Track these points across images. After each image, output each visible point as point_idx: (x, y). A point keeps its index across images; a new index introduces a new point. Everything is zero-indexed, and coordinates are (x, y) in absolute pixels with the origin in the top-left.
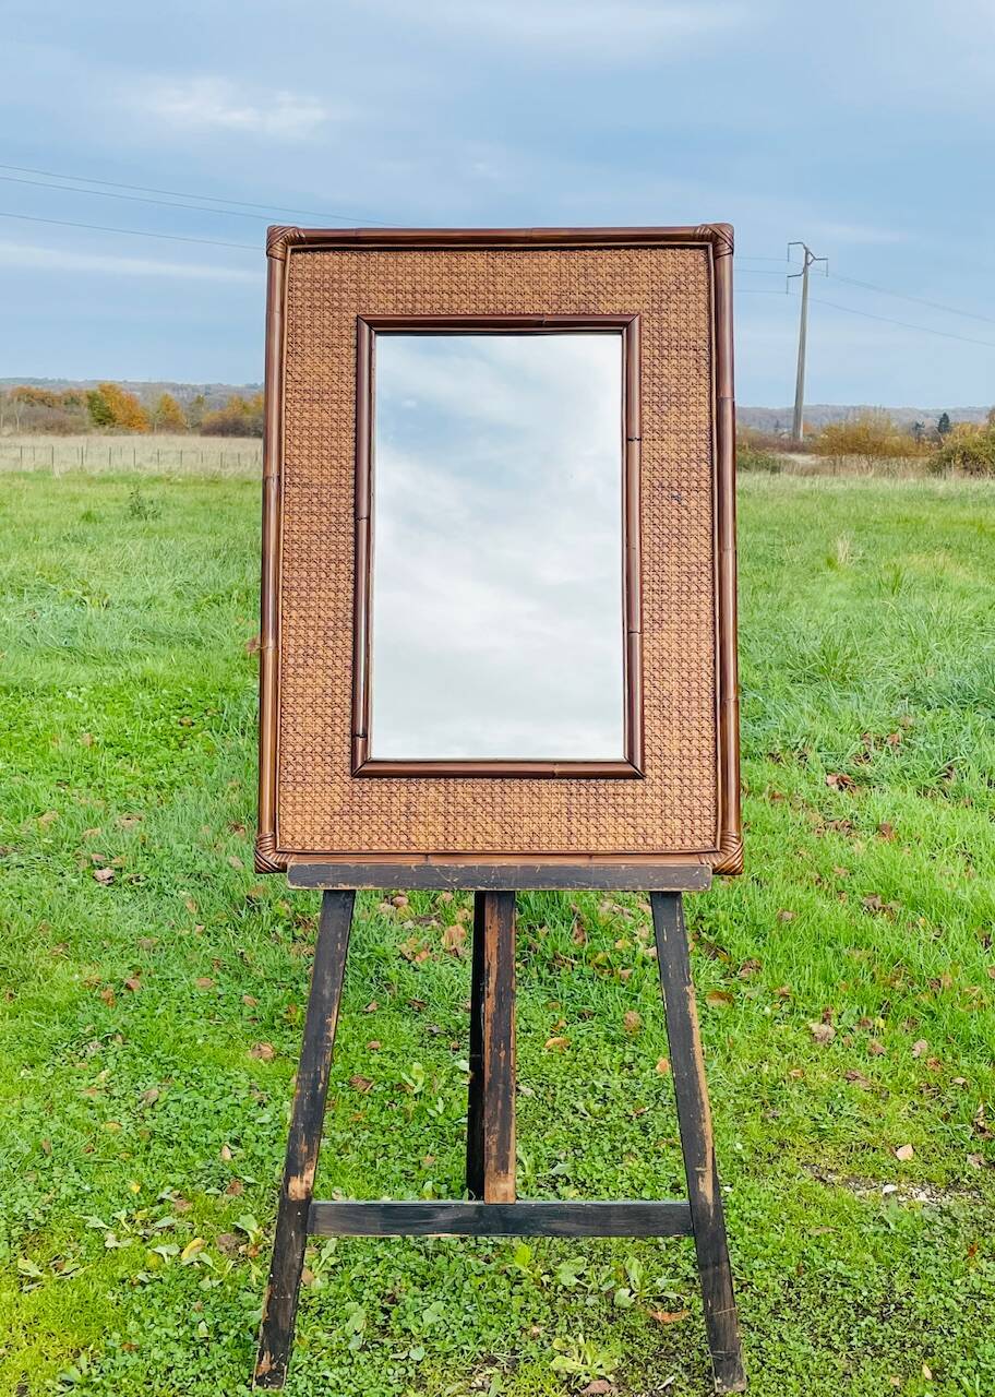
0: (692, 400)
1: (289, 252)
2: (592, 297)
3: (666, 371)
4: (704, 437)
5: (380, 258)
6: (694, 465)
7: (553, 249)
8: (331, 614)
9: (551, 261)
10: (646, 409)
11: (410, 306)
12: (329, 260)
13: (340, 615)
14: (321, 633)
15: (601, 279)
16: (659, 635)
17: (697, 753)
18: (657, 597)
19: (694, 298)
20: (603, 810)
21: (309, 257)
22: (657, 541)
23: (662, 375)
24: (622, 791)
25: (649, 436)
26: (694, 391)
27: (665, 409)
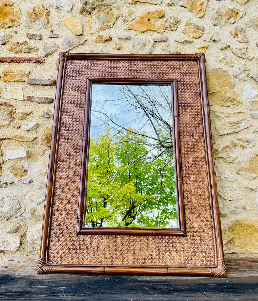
0: (195, 105)
1: (65, 59)
2: (161, 74)
3: (186, 96)
4: (200, 116)
5: (95, 62)
6: (197, 125)
7: (149, 60)
10: (180, 108)
11: (104, 76)
12: (78, 62)
15: (164, 69)
16: (188, 182)
17: (205, 227)
18: (187, 169)
19: (194, 75)
20: (171, 249)
21: (72, 61)
22: (186, 150)
23: (185, 97)
24: (178, 241)
25: (181, 116)
26: (195, 102)
27: (186, 107)
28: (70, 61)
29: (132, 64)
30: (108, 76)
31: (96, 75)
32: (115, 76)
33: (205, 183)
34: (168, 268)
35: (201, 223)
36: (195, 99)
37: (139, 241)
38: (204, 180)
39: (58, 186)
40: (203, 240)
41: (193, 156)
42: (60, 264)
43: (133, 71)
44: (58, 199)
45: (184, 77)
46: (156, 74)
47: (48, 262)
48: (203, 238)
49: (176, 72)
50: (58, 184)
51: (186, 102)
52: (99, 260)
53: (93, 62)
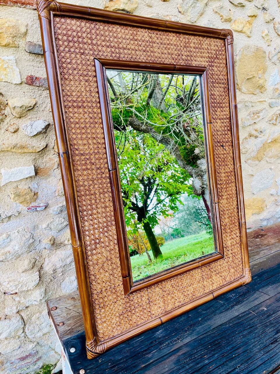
1: (51, 15)
2: (189, 58)
3: (215, 93)
4: (229, 121)
5: (101, 26)
6: (226, 132)
7: (174, 32)
8: (104, 219)
9: (172, 38)
11: (118, 55)
13: (109, 219)
14: (101, 230)
15: (191, 50)
17: (235, 243)
20: (213, 274)
21: (63, 20)
23: (214, 95)
24: (217, 265)
26: (224, 101)
27: (216, 109)
29: (155, 35)
30: (125, 56)
31: (106, 54)
32: (134, 57)
33: (234, 199)
34: (212, 293)
35: (233, 240)
36: (224, 97)
37: (186, 277)
38: (234, 195)
40: (234, 256)
41: (224, 171)
43: (156, 50)
44: (92, 259)
45: (213, 64)
46: (183, 57)
49: (204, 55)
50: (87, 240)
51: (215, 101)
52: (153, 313)
53: (97, 27)
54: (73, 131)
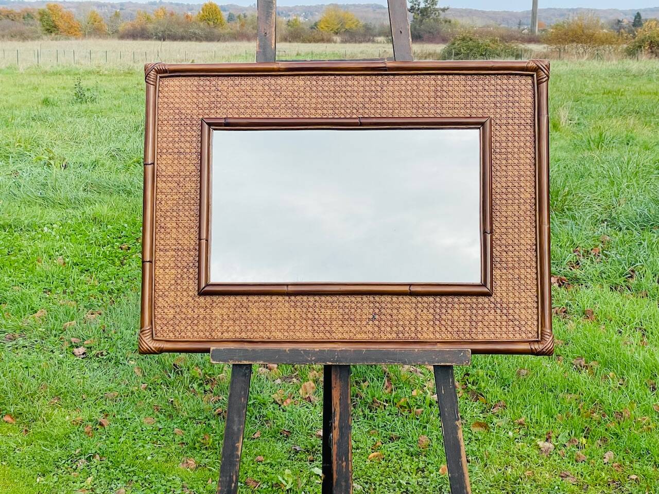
0: (437, 328)
1: (532, 73)
2: (504, 265)
3: (456, 311)
5: (529, 132)
6: (395, 329)
10: (431, 298)
11: (498, 150)
15: (516, 271)
16: (287, 304)
17: (214, 328)
18: (311, 304)
19: (504, 329)
20: (179, 271)
21: (530, 87)
22: (347, 305)
23: (453, 308)
24: (191, 282)
25: (414, 299)
26: (443, 329)
27: (432, 311)
28: (530, 82)
29: (528, 207)
31: (500, 134)
32: (498, 173)
33: (286, 334)
34: (151, 262)
35: (219, 322)
36: (449, 329)
37: (192, 218)
38: (292, 333)
39: (279, 82)
40: (194, 321)
41: (334, 317)
42: (159, 96)
43: (510, 208)
44: (258, 83)
45: (498, 311)
46: (504, 254)
47: (161, 77)
48: (195, 322)
49: (511, 294)
50: (283, 81)
51: (444, 311)
52: (163, 157)
53: (528, 127)
54: (409, 82)
